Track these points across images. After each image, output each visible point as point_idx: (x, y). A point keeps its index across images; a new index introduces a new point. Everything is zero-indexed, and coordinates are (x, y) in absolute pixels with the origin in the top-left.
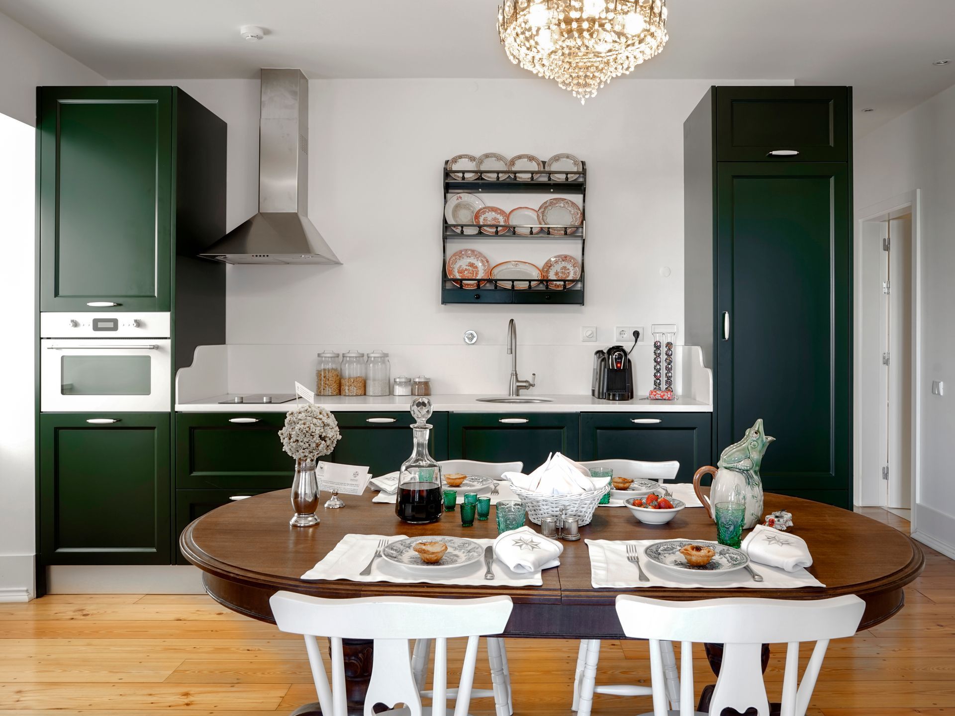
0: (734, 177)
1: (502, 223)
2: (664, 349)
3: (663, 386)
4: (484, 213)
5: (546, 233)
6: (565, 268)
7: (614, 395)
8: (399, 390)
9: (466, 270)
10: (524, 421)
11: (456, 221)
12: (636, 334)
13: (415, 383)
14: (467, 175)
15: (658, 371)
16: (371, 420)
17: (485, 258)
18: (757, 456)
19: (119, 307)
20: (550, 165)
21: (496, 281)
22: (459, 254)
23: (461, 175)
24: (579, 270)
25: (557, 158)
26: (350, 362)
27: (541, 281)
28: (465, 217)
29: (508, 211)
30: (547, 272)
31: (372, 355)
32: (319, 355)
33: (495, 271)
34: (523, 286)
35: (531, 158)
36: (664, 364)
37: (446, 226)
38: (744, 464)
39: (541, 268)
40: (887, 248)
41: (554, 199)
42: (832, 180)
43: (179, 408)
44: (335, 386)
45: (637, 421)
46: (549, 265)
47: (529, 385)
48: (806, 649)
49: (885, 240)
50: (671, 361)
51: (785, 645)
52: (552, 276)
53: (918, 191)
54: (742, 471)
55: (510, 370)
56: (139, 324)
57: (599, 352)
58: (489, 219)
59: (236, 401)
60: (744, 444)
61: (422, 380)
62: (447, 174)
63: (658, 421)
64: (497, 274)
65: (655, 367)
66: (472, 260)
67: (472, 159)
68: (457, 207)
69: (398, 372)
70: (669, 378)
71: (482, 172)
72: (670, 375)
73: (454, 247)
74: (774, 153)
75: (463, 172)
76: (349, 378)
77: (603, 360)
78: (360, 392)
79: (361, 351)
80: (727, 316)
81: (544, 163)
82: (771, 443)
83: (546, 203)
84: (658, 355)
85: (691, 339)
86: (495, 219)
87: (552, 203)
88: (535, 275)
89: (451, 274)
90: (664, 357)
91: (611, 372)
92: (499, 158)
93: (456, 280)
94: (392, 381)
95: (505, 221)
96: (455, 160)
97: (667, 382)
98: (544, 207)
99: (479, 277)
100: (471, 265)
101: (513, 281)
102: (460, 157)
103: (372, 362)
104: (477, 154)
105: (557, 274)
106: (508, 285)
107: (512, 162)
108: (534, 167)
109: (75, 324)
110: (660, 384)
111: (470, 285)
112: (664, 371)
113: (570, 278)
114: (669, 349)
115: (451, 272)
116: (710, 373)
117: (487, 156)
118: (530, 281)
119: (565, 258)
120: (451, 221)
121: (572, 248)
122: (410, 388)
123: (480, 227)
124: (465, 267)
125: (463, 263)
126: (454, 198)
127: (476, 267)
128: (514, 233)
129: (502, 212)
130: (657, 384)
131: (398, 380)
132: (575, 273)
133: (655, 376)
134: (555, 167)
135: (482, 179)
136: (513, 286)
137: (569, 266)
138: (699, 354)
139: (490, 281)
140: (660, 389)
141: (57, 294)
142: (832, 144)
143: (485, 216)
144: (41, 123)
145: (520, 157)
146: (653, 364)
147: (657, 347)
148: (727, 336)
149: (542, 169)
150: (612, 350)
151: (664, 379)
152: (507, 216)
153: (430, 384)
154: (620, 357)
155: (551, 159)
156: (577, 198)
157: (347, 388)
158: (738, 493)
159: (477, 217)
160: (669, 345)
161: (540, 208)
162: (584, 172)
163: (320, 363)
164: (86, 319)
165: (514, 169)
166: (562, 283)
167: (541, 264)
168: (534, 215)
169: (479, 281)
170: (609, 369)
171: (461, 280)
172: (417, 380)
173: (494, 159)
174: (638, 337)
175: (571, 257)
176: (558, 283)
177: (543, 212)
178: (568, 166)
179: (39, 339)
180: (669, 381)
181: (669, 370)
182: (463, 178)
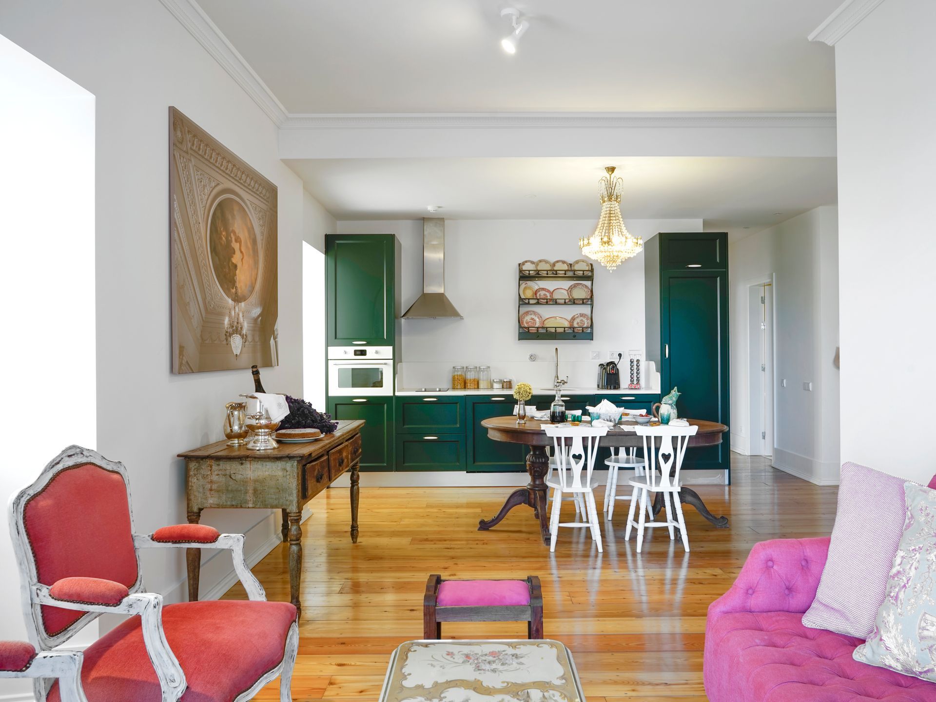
0: (670, 278)
1: (549, 297)
2: (635, 363)
3: (635, 382)
4: (539, 291)
5: (573, 302)
6: (582, 320)
7: (610, 387)
8: (496, 386)
9: (530, 322)
10: (568, 399)
11: (525, 296)
12: (620, 355)
13: (504, 381)
14: (531, 272)
15: (632, 374)
16: (493, 399)
17: (539, 315)
18: (675, 399)
19: (368, 344)
20: (574, 266)
21: (547, 328)
22: (527, 313)
23: (528, 272)
24: (589, 321)
25: (577, 262)
26: (470, 371)
27: (570, 328)
28: (529, 294)
29: (551, 290)
30: (573, 322)
31: (481, 367)
32: (454, 367)
33: (545, 322)
34: (561, 330)
35: (564, 262)
36: (635, 371)
37: (520, 299)
38: (670, 402)
39: (569, 320)
40: (763, 301)
41: (576, 284)
42: (718, 279)
43: (397, 394)
44: (463, 384)
45: (623, 398)
46: (573, 319)
47: (565, 383)
48: (683, 438)
49: (762, 297)
50: (639, 369)
51: (678, 437)
52: (575, 325)
53: (774, 274)
54: (669, 404)
55: (554, 374)
56: (377, 352)
57: (601, 365)
58: (542, 295)
59: (423, 390)
60: (670, 395)
61: (508, 380)
62: (521, 271)
63: (634, 398)
64: (547, 325)
65: (631, 372)
66: (533, 316)
67: (532, 263)
68: (525, 288)
69: (495, 376)
70: (638, 378)
71: (539, 271)
72: (638, 376)
73: (524, 309)
74: (690, 266)
75: (529, 271)
76: (470, 380)
77: (605, 368)
78: (476, 387)
79: (476, 366)
80: (667, 346)
81: (571, 265)
82: (680, 395)
83: (571, 286)
84: (632, 366)
85: (649, 358)
86: (545, 295)
87: (575, 286)
88: (567, 324)
89: (522, 324)
90: (635, 367)
91: (609, 375)
92: (546, 262)
93: (525, 328)
94: (492, 380)
95: (550, 296)
96: (524, 263)
97: (637, 380)
98: (571, 288)
99: (537, 326)
100: (532, 319)
101: (556, 328)
102: (526, 262)
103: (482, 371)
104: (535, 260)
105: (578, 323)
106: (553, 330)
107: (554, 265)
108: (565, 267)
109: (346, 353)
110: (633, 381)
111: (533, 330)
112: (635, 374)
113: (585, 326)
114: (638, 363)
115: (523, 323)
116: (659, 375)
117: (540, 261)
118: (565, 328)
119: (582, 315)
120: (523, 297)
121: (586, 310)
122: (501, 385)
123: (538, 299)
124: (529, 320)
125: (528, 318)
126: (524, 284)
127: (535, 320)
128: (556, 302)
129: (548, 291)
130: (632, 381)
131: (495, 380)
132: (588, 323)
133: (631, 377)
134: (576, 267)
135: (539, 274)
136: (556, 331)
137: (585, 320)
138: (653, 365)
139: (543, 328)
140: (633, 383)
141: (336, 338)
142: (718, 260)
143: (540, 293)
144: (327, 252)
145: (558, 262)
146: (630, 371)
147: (632, 362)
148: (667, 356)
149: (570, 269)
150: (609, 364)
151: (635, 378)
152: (552, 293)
153: (512, 382)
154: (613, 367)
155: (574, 262)
156: (588, 283)
157: (469, 384)
158: (668, 411)
159: (536, 294)
160: (638, 361)
161: (569, 289)
162: (592, 270)
163: (454, 372)
164: (351, 350)
165: (556, 268)
166: (581, 328)
167: (569, 318)
168: (566, 293)
169: (538, 328)
170: (607, 374)
171: (529, 328)
172: (505, 380)
173: (544, 263)
174: (621, 356)
175: (586, 315)
176: (579, 329)
177: (571, 291)
178: (583, 267)
179: (327, 360)
180: (638, 380)
181: (638, 374)
182: (529, 274)
